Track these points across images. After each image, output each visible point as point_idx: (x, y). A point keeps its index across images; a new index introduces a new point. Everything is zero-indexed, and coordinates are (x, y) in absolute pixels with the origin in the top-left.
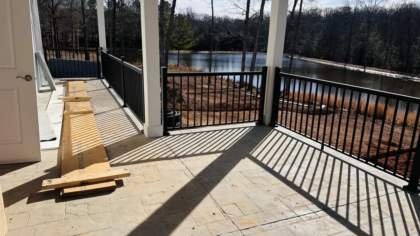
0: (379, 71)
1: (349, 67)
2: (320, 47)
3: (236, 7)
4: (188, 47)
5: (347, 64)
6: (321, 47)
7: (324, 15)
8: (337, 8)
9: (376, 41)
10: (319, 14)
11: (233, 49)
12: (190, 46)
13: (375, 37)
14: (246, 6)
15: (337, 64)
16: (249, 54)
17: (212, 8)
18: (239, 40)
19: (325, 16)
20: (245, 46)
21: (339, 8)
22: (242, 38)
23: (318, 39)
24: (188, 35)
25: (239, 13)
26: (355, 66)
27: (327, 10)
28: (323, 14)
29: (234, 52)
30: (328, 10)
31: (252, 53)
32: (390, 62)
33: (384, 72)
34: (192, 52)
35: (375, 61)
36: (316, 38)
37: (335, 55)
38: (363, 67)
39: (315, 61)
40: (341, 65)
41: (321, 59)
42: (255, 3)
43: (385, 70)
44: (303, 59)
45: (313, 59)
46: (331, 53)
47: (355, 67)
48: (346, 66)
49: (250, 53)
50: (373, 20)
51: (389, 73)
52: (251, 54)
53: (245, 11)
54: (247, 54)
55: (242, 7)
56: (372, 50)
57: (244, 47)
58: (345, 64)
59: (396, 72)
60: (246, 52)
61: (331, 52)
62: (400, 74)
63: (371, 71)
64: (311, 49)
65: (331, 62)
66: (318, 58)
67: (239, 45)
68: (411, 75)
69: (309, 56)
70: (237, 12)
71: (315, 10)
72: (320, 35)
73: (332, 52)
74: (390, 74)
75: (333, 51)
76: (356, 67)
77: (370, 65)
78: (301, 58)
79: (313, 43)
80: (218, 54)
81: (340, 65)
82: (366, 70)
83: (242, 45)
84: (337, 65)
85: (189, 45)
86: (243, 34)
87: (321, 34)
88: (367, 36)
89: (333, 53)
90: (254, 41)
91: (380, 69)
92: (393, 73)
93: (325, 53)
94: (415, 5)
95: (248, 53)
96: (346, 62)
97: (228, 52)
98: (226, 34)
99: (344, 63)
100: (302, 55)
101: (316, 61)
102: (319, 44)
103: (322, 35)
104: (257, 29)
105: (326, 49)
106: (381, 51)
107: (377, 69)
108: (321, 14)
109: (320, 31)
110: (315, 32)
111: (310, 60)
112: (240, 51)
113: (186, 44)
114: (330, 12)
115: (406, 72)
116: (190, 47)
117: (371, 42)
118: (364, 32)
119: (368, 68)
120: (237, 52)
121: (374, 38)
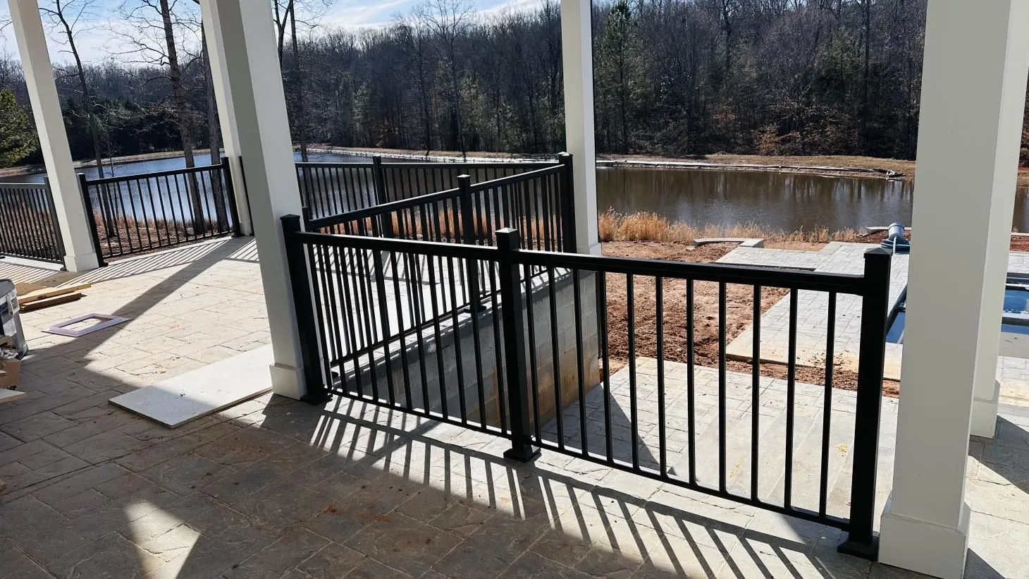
0: (490, 157)
1: (435, 158)
2: (369, 120)
3: (139, 48)
4: (17, 157)
5: (431, 152)
6: (372, 120)
7: (361, 48)
8: (385, 29)
9: (475, 97)
10: (350, 45)
11: (153, 148)
12: (24, 155)
13: (470, 89)
14: (164, 43)
15: (410, 154)
16: (201, 153)
17: (75, 52)
18: (167, 123)
19: (364, 49)
20: (187, 136)
21: (391, 30)
22: (172, 117)
23: (361, 104)
24: (11, 123)
25: (151, 60)
26: (446, 153)
27: (366, 35)
28: (358, 45)
29: (157, 154)
30: (368, 35)
31: (209, 150)
32: (507, 137)
33: (498, 157)
34: (28, 171)
35: (481, 139)
36: (356, 101)
37: (406, 134)
38: (461, 153)
39: (363, 153)
40: (418, 154)
41: (377, 147)
42: (185, 36)
43: (500, 154)
44: (338, 151)
45: (359, 149)
46: (397, 133)
47: (446, 155)
48: (428, 157)
49: (203, 151)
50: (458, 53)
51: (507, 158)
52: (206, 153)
53: (164, 55)
54: (196, 154)
55: (156, 47)
56: (471, 117)
57: (184, 139)
58: (426, 152)
59: (519, 155)
60: (193, 151)
61: (394, 130)
62: (527, 157)
63: (476, 159)
64: (352, 128)
65: (399, 151)
66: (371, 145)
67: (170, 133)
68: (544, 156)
69: (350, 144)
70: (146, 58)
71: (339, 37)
72: (363, 95)
73: (396, 129)
74: (509, 160)
75: (399, 127)
76: (449, 155)
77: (474, 147)
78: (333, 151)
79: (353, 114)
80: (115, 164)
81: (417, 156)
82: (467, 158)
83: (178, 133)
84: (411, 156)
85: (19, 152)
86: (173, 108)
87: (365, 92)
88: (455, 88)
89: (399, 131)
90: (207, 122)
91: (492, 154)
92: (515, 158)
93: (383, 133)
94: (531, 16)
95: (199, 151)
96: (429, 147)
97: (140, 157)
98: (122, 111)
99: (424, 149)
100: (333, 143)
101: (367, 153)
102: (366, 115)
103: (367, 93)
104: (205, 94)
105: (383, 124)
106: (489, 116)
107: (487, 154)
108: (355, 45)
109: (361, 83)
110: (351, 88)
111: (353, 151)
112: (175, 151)
113: (11, 149)
114: (373, 39)
115: (537, 152)
116: (26, 157)
117: (465, 99)
118: (448, 81)
119: (469, 153)
120: (168, 154)
121: (468, 92)
